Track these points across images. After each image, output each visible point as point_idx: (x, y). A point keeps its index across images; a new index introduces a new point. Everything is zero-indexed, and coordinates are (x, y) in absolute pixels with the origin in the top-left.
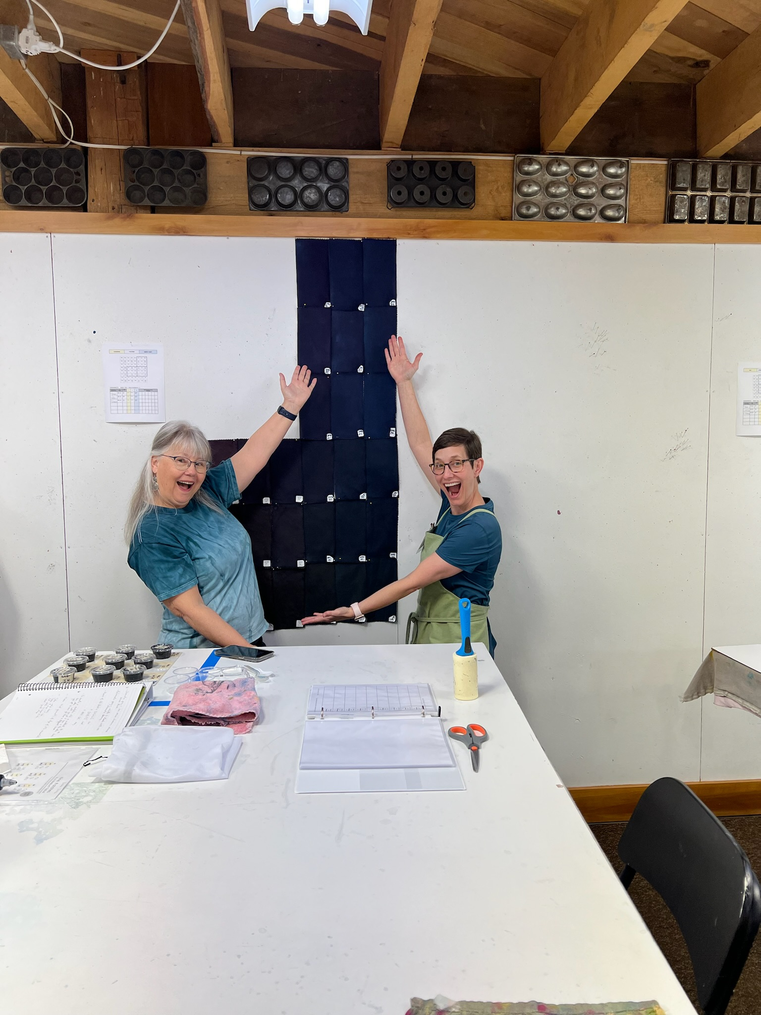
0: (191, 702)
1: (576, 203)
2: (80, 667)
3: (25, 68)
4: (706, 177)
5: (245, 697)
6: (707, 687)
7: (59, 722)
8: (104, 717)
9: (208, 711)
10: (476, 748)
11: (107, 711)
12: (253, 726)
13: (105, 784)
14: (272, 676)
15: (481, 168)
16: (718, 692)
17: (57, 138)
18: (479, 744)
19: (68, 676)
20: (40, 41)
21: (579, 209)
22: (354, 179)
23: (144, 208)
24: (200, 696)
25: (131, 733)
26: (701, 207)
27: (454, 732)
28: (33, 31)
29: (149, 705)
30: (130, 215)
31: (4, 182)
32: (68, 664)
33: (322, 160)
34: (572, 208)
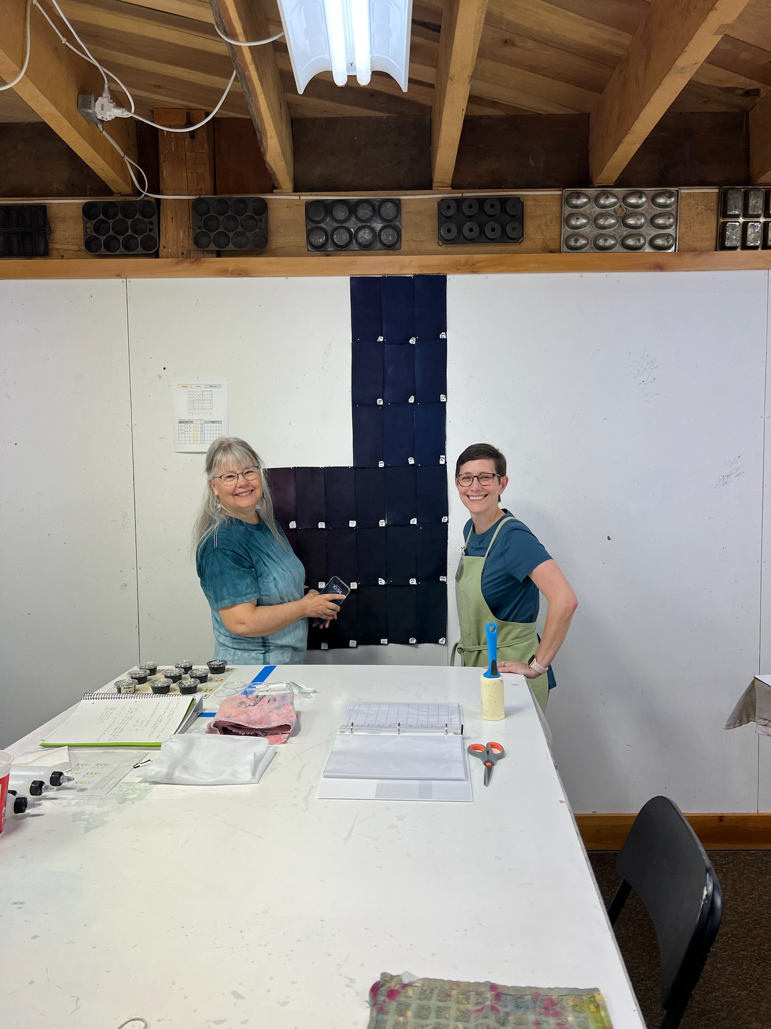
0: (233, 714)
1: (625, 233)
2: (142, 680)
3: (102, 130)
4: (758, 204)
5: (283, 711)
6: (750, 715)
7: (116, 729)
8: (156, 725)
9: (247, 722)
10: (491, 764)
11: (159, 720)
12: (288, 738)
13: (149, 784)
14: (315, 692)
15: (529, 203)
16: (759, 721)
17: (133, 191)
18: (494, 761)
19: (129, 688)
20: (114, 107)
21: (628, 239)
22: (406, 220)
23: (211, 252)
24: (242, 708)
25: (177, 740)
26: (753, 233)
27: (473, 750)
28: (107, 99)
29: (198, 716)
30: (197, 259)
31: (86, 233)
32: (131, 676)
33: (376, 201)
34: (621, 239)
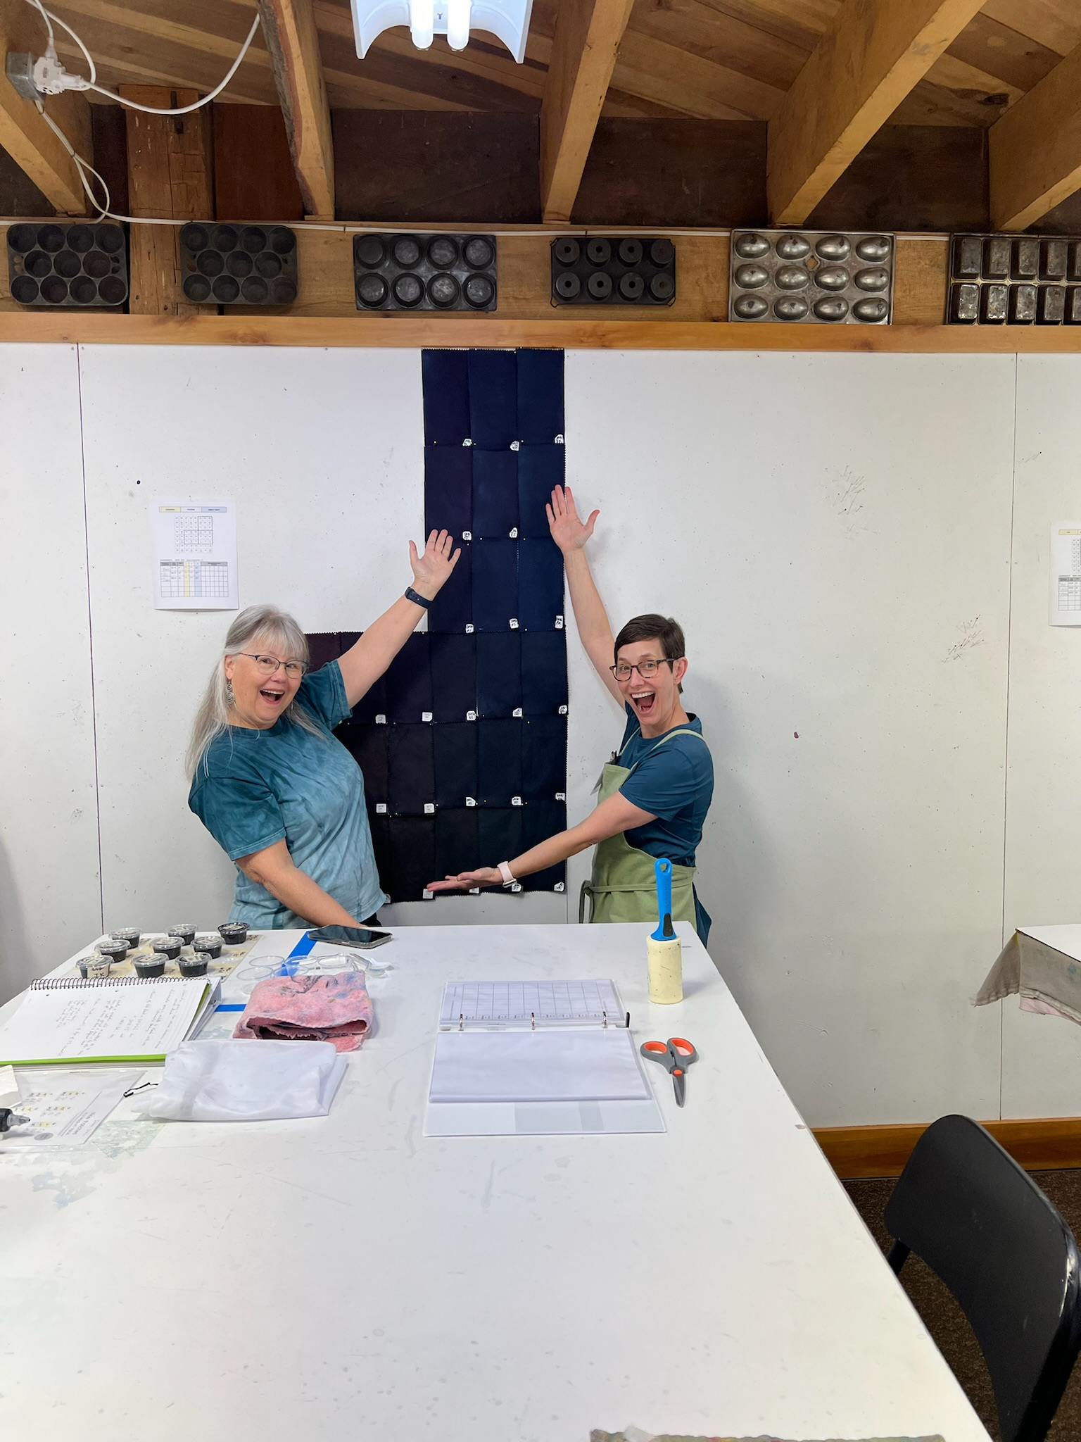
0: (274, 1006)
1: (819, 296)
2: (119, 956)
3: (42, 111)
4: (1003, 260)
5: (350, 999)
6: (1010, 984)
7: (89, 1034)
8: (152, 1027)
9: (299, 1019)
10: (681, 1072)
11: (156, 1018)
12: (363, 1040)
13: (154, 1123)
14: (390, 968)
15: (682, 248)
16: (1025, 992)
17: (87, 209)
18: (685, 1067)
19: (100, 969)
20: (63, 73)
21: (822, 305)
22: (505, 264)
23: (209, 308)
24: (288, 998)
25: (190, 1050)
26: (997, 301)
27: (649, 1050)
28: (53, 60)
29: (215, 1011)
30: (189, 317)
31: (12, 272)
32: (101, 951)
33: (458, 238)
34: (814, 303)
